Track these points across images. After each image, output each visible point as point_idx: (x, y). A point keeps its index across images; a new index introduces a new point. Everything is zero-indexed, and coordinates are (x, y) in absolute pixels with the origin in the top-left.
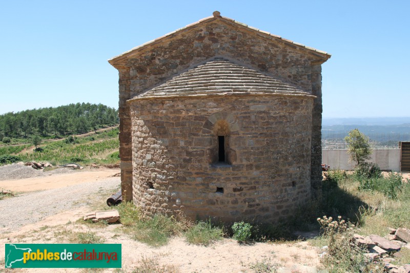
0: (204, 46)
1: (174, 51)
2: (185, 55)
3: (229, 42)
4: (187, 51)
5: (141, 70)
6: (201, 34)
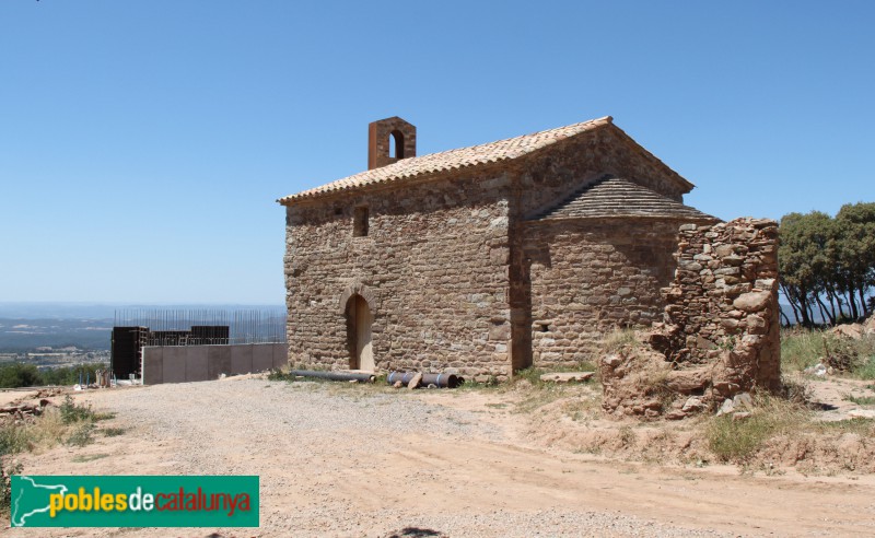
0: (595, 158)
1: (570, 158)
2: (579, 166)
3: (616, 157)
4: (581, 161)
6: (593, 142)
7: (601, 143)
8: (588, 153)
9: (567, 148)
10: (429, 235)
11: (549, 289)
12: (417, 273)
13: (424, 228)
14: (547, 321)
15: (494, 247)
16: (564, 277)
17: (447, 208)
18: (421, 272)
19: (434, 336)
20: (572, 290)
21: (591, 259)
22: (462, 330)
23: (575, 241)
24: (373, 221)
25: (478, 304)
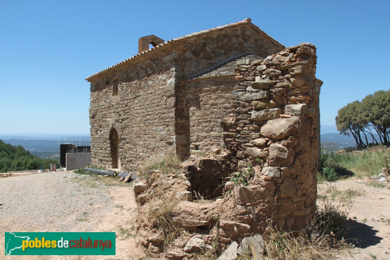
0: (239, 43)
1: (220, 43)
2: (227, 48)
3: (254, 44)
4: (229, 44)
5: (196, 53)
6: (237, 33)
7: (244, 34)
8: (234, 40)
9: (218, 37)
10: (141, 93)
11: (199, 123)
12: (137, 115)
13: (139, 88)
14: (198, 143)
15: (169, 97)
16: (208, 115)
17: (149, 76)
18: (138, 114)
19: (143, 151)
20: (211, 123)
21: (223, 103)
22: (154, 148)
23: (214, 91)
24: (120, 87)
25: (161, 132)
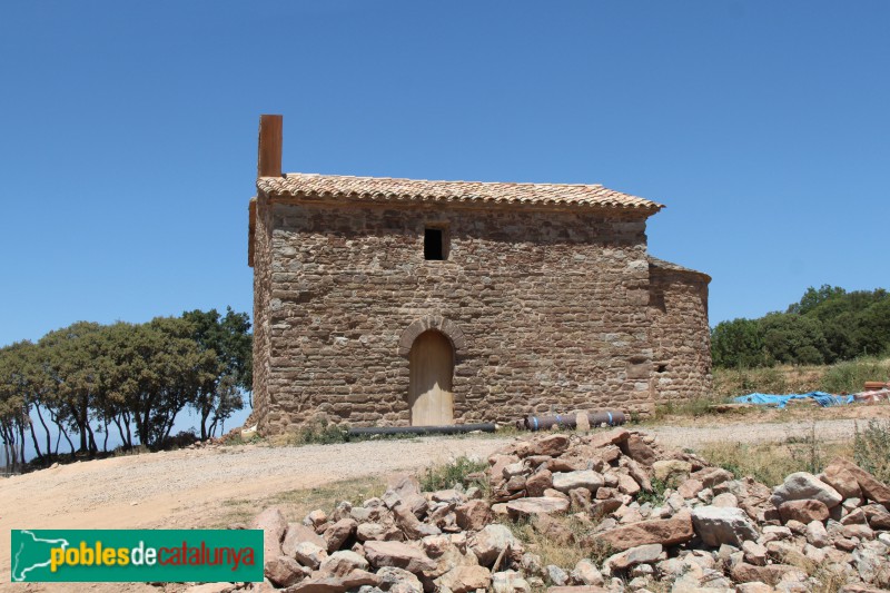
10: (544, 268)
11: (665, 332)
12: (528, 309)
13: (540, 260)
14: (663, 362)
15: (631, 288)
16: (678, 323)
17: (572, 243)
18: (534, 307)
19: (555, 378)
22: (592, 370)
23: (683, 291)
25: (615, 343)
